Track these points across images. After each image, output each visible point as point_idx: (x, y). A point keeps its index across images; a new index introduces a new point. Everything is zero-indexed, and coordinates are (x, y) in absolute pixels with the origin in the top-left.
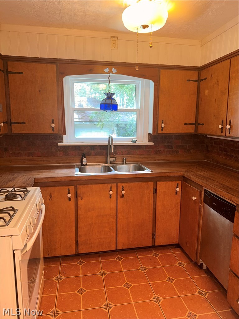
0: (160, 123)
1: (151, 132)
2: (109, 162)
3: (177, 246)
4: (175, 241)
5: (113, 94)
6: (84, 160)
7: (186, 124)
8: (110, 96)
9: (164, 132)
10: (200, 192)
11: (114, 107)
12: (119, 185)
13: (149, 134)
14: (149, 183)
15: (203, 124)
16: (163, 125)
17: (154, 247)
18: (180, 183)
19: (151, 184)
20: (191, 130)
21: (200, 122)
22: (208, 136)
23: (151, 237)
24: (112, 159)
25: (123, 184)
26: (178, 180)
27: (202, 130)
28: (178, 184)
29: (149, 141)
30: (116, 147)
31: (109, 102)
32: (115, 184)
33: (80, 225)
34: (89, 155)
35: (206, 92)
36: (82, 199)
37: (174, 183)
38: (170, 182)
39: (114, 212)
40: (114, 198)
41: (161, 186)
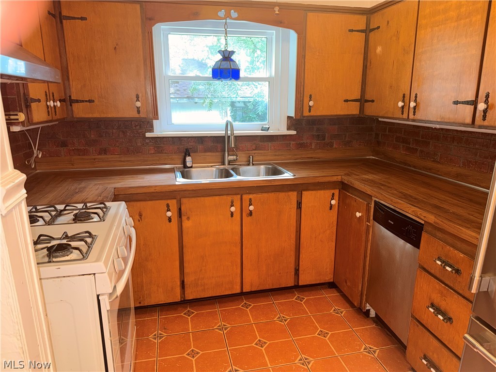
0: (306, 99)
1: (293, 114)
2: (226, 162)
3: (332, 285)
4: (329, 278)
5: (233, 52)
6: (188, 159)
7: (346, 101)
8: (227, 56)
9: (312, 113)
10: (368, 205)
11: (235, 74)
12: (244, 197)
13: (289, 117)
14: (290, 193)
15: (373, 101)
16: (311, 103)
17: (297, 287)
18: (337, 192)
19: (293, 195)
20: (353, 109)
21: (368, 97)
22: (380, 119)
23: (293, 273)
24: (231, 158)
25: (251, 196)
26: (334, 189)
27: (371, 110)
28: (333, 194)
29: (288, 129)
30: (238, 138)
31: (226, 65)
32: (239, 196)
33: (186, 258)
34: (196, 152)
35: (379, 49)
36: (188, 218)
37: (329, 193)
38: (322, 192)
39: (238, 238)
40: (237, 216)
41: (308, 197)
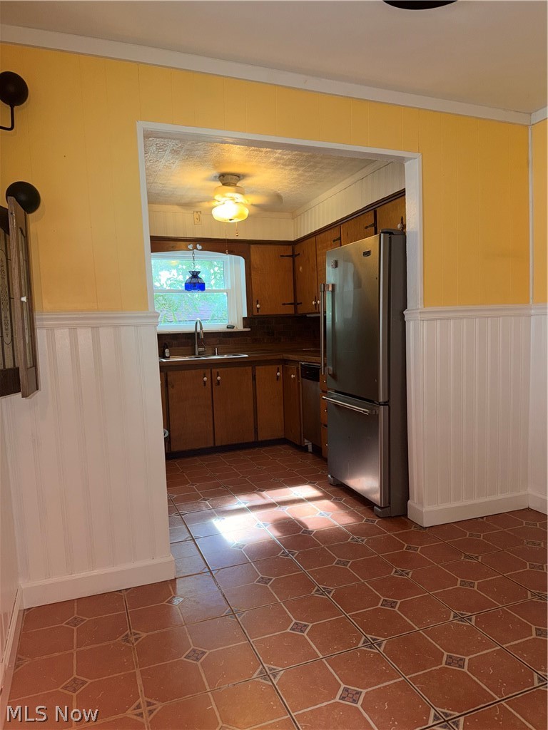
0: (255, 303)
1: (246, 316)
2: (197, 353)
3: (283, 441)
4: (281, 435)
5: (199, 272)
6: (167, 351)
7: (284, 304)
8: (195, 275)
9: (260, 313)
10: (297, 368)
11: (201, 287)
12: (213, 370)
13: (244, 318)
14: (247, 368)
15: (301, 303)
16: (258, 306)
17: (257, 444)
18: (280, 367)
19: (249, 369)
20: (290, 310)
21: (298, 302)
22: (308, 316)
23: (253, 430)
24: (201, 349)
25: (218, 370)
26: (279, 364)
27: (301, 310)
28: (278, 368)
29: (244, 327)
30: (207, 334)
31: (194, 280)
32: (209, 370)
34: (172, 346)
35: (301, 268)
36: (173, 387)
37: (275, 367)
38: (270, 366)
39: (210, 402)
40: (209, 384)
41: (260, 370)
